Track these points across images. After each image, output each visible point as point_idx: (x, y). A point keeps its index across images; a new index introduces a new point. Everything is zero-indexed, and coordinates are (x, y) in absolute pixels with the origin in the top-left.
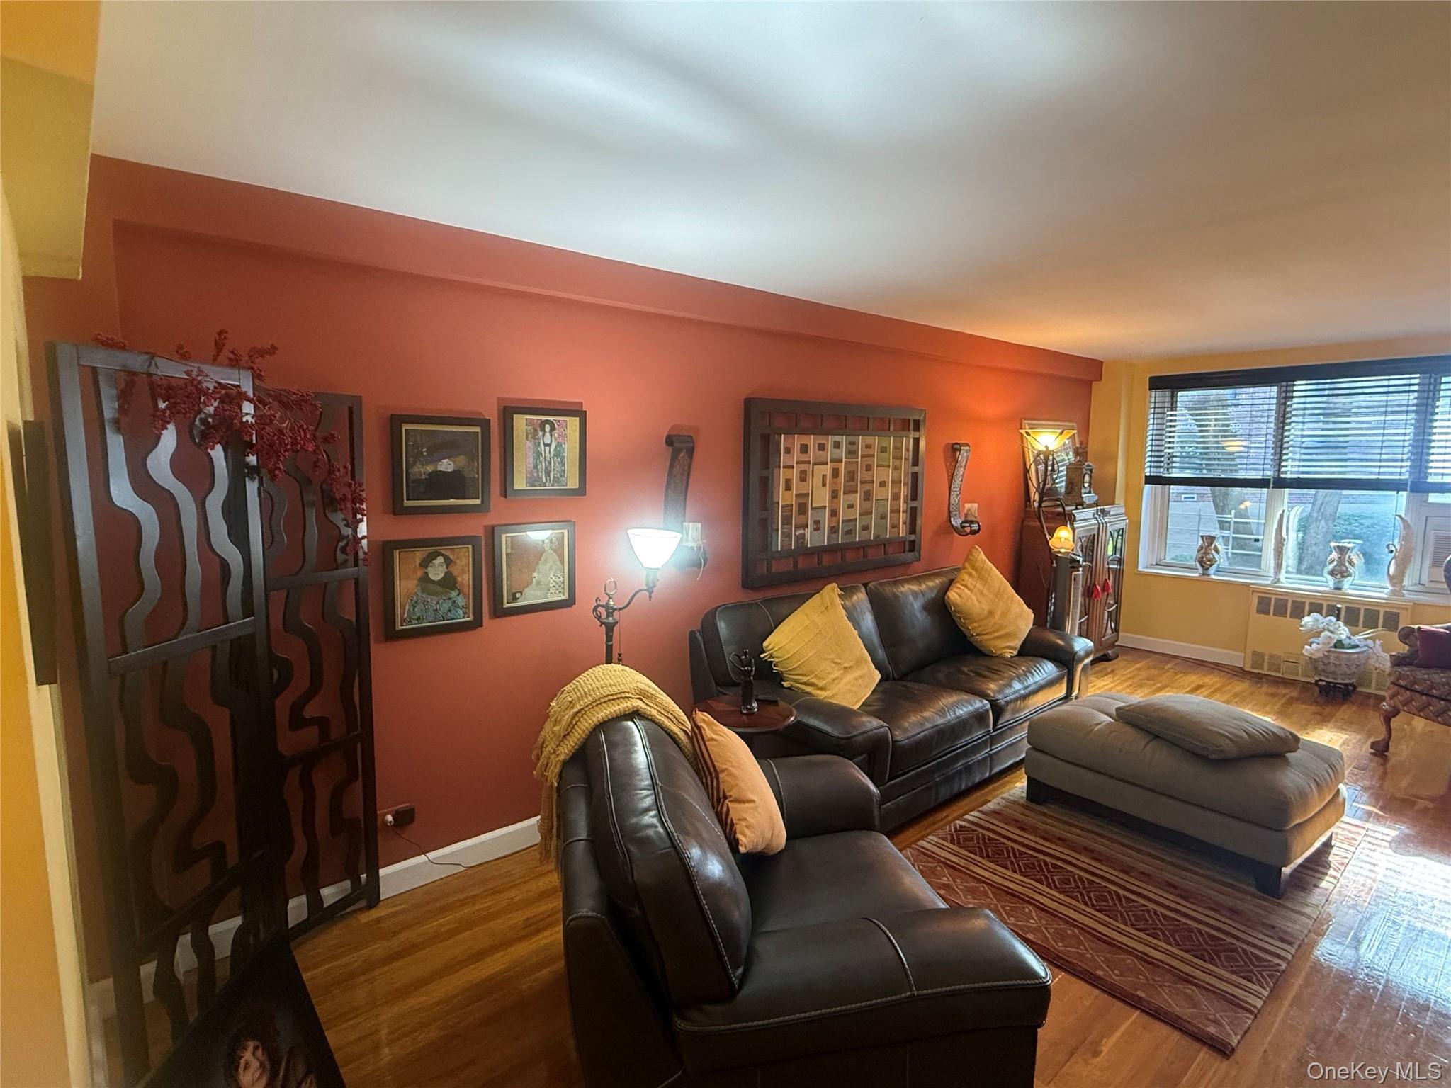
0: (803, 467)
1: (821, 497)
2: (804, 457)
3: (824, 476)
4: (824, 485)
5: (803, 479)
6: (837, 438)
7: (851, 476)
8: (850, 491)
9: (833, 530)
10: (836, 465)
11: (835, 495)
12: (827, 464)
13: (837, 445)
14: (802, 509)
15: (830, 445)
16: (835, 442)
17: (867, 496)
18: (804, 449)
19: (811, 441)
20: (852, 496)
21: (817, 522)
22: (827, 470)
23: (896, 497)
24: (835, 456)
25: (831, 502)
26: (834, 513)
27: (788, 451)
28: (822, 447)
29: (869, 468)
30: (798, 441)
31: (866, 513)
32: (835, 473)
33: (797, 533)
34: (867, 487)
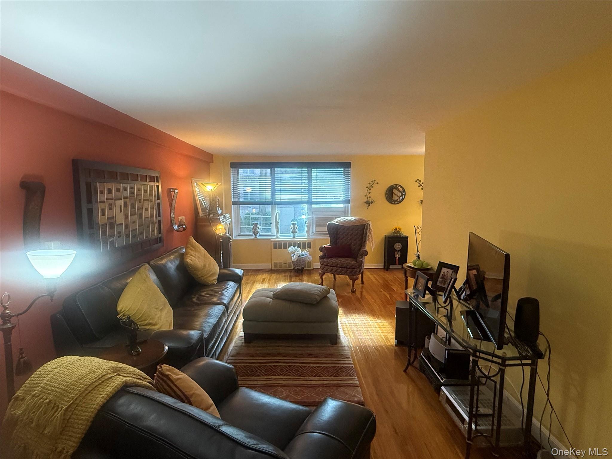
0: (110, 201)
1: (120, 218)
2: (110, 196)
3: (121, 206)
4: (121, 211)
5: (111, 209)
6: (125, 185)
7: (133, 206)
8: (133, 214)
9: (127, 236)
10: (126, 200)
11: (126, 217)
12: (121, 200)
13: (125, 189)
14: (112, 225)
15: (122, 189)
16: (124, 187)
17: (141, 216)
18: (110, 191)
19: (113, 186)
20: (134, 217)
21: (119, 233)
22: (121, 203)
23: (152, 216)
24: (125, 195)
25: (125, 221)
26: (127, 227)
27: (102, 192)
28: (118, 190)
29: (140, 201)
30: (106, 186)
31: (141, 225)
32: (126, 204)
33: (110, 240)
34: (140, 212)
